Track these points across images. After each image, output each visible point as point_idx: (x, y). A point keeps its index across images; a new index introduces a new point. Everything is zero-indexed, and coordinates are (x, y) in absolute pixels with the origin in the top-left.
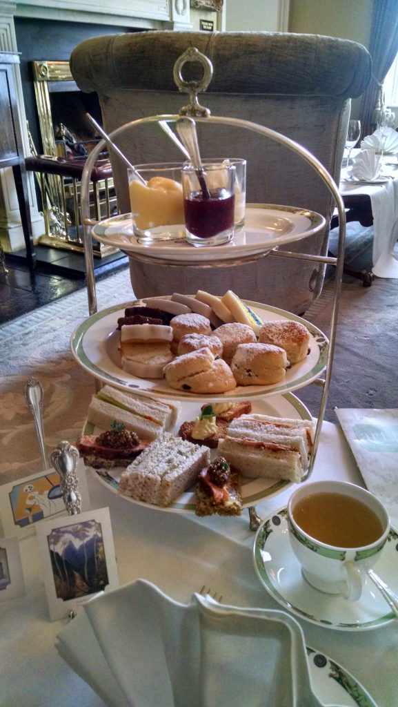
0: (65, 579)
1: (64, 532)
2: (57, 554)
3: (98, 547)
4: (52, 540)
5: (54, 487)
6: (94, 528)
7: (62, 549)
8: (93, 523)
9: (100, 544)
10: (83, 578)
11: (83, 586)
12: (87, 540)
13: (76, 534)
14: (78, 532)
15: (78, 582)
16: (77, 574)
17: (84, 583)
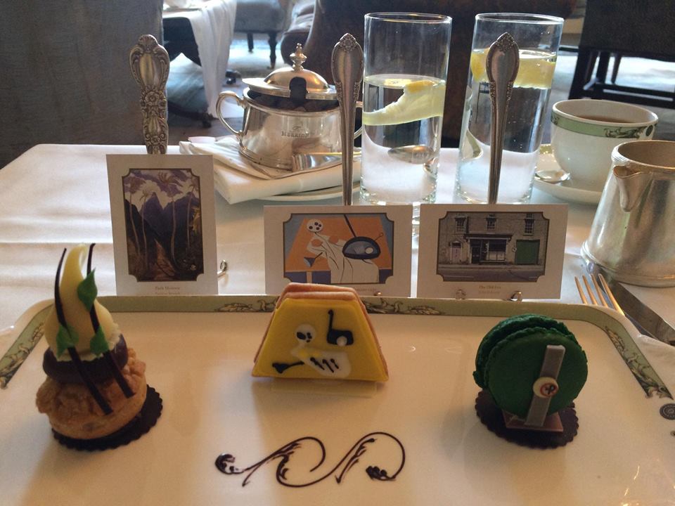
0: (142, 250)
1: (147, 177)
2: (134, 207)
3: (192, 212)
4: (129, 185)
5: (356, 239)
6: (188, 182)
7: (142, 202)
8: (189, 174)
9: (196, 209)
10: (168, 255)
11: (167, 266)
12: (177, 197)
13: (163, 184)
14: (167, 181)
15: (161, 257)
16: (160, 246)
17: (169, 263)
